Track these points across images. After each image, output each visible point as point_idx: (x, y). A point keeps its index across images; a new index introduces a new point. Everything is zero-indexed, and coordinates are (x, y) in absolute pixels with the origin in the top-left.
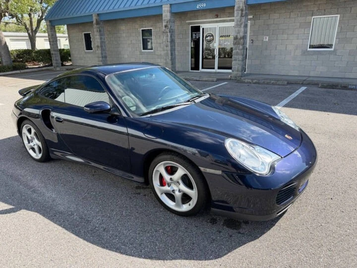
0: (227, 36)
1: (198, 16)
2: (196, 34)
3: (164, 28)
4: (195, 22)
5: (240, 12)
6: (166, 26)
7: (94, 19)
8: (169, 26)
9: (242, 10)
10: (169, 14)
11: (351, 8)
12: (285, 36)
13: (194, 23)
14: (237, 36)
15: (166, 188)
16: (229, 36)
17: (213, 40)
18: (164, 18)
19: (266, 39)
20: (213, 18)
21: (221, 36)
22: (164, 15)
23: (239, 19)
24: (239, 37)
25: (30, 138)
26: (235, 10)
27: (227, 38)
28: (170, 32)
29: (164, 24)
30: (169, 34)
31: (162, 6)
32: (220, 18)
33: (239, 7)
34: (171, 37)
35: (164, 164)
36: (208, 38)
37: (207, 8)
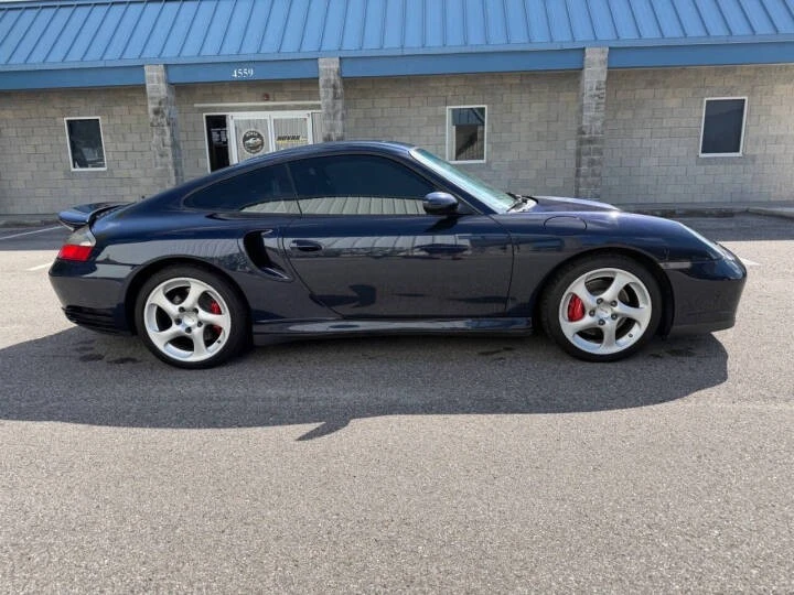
0: (293, 138)
1: (222, 94)
2: (219, 133)
3: (152, 116)
4: (216, 107)
5: (331, 90)
6: (156, 112)
8: (166, 112)
9: (334, 87)
10: (163, 86)
13: (215, 109)
14: (329, 136)
16: (298, 138)
17: (262, 144)
18: (149, 94)
20: (257, 101)
21: (279, 138)
22: (149, 86)
23: (331, 104)
24: (333, 137)
26: (320, 85)
27: (293, 142)
28: (169, 124)
29: (151, 107)
30: (166, 128)
31: (142, 66)
32: (274, 101)
33: (328, 81)
34: (172, 135)
36: (251, 141)
37: (257, 78)
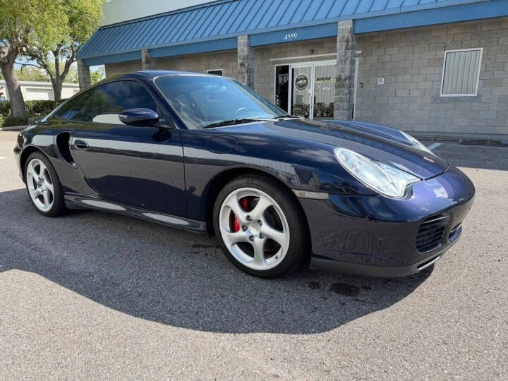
0: (327, 79)
1: (286, 52)
2: (283, 77)
3: (239, 67)
4: (283, 61)
5: (344, 44)
6: (242, 65)
7: (143, 56)
8: (246, 65)
9: (347, 41)
10: (246, 48)
11: (498, 38)
12: (407, 78)
13: (281, 62)
14: (340, 76)
15: (241, 234)
16: (330, 78)
17: (307, 83)
18: (239, 54)
19: (381, 81)
20: (307, 55)
21: (318, 79)
22: (239, 49)
23: (343, 54)
24: (343, 77)
25: (37, 180)
26: (338, 41)
27: (326, 81)
28: (247, 72)
29: (239, 61)
30: (246, 74)
31: (237, 37)
32: (317, 54)
33: (343, 37)
34: (249, 79)
35: (238, 194)
36: (300, 82)
37: (299, 39)
